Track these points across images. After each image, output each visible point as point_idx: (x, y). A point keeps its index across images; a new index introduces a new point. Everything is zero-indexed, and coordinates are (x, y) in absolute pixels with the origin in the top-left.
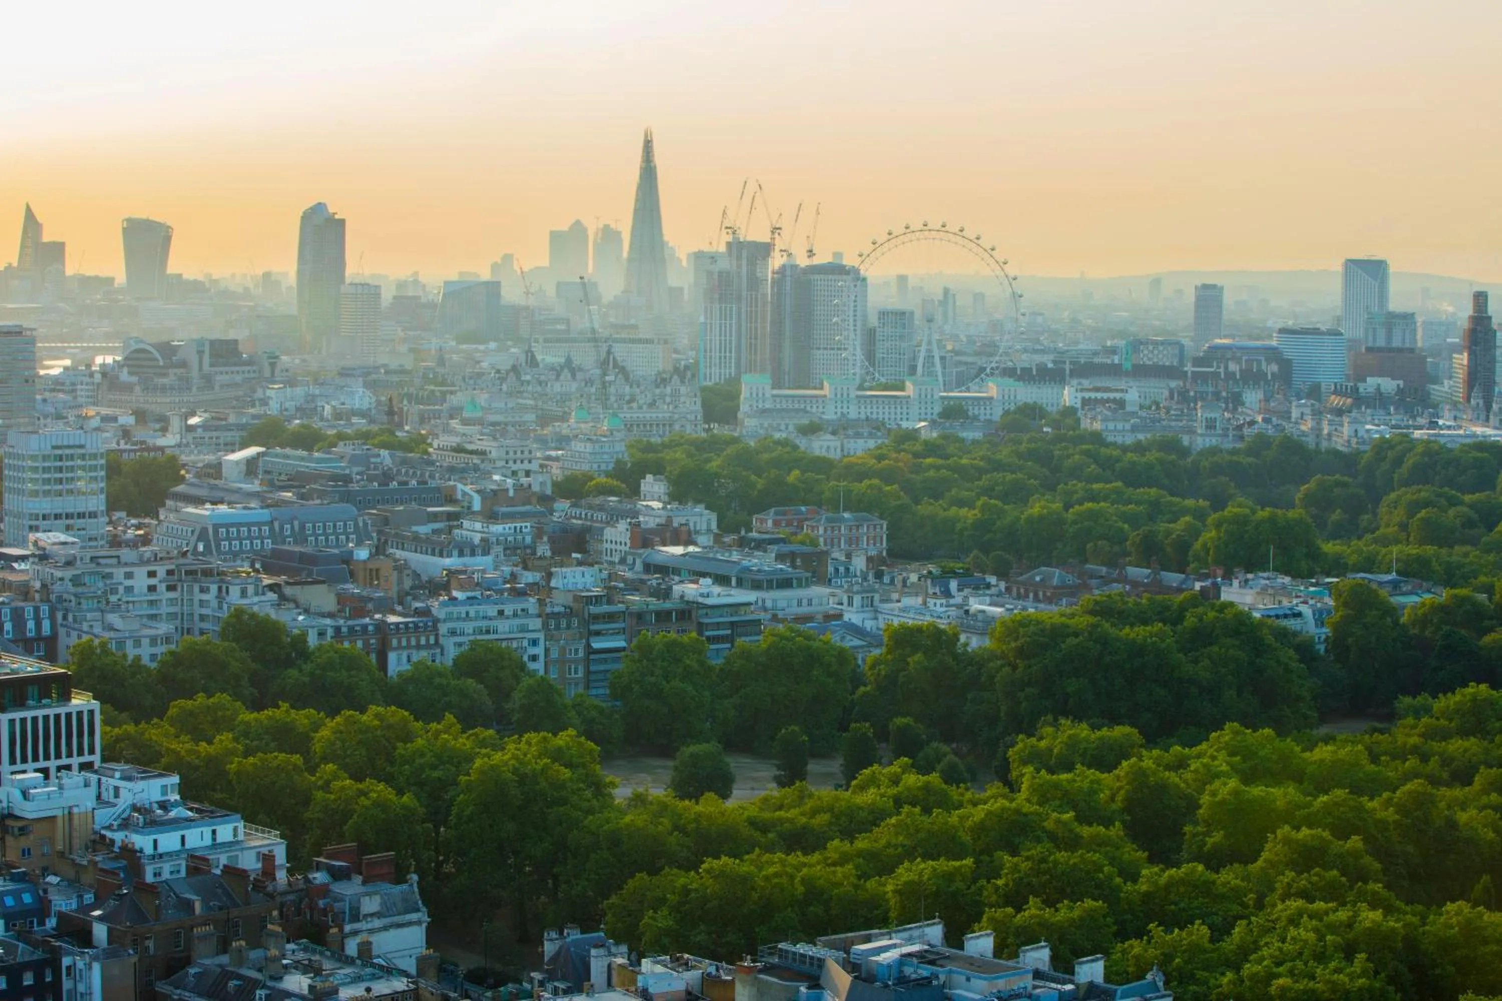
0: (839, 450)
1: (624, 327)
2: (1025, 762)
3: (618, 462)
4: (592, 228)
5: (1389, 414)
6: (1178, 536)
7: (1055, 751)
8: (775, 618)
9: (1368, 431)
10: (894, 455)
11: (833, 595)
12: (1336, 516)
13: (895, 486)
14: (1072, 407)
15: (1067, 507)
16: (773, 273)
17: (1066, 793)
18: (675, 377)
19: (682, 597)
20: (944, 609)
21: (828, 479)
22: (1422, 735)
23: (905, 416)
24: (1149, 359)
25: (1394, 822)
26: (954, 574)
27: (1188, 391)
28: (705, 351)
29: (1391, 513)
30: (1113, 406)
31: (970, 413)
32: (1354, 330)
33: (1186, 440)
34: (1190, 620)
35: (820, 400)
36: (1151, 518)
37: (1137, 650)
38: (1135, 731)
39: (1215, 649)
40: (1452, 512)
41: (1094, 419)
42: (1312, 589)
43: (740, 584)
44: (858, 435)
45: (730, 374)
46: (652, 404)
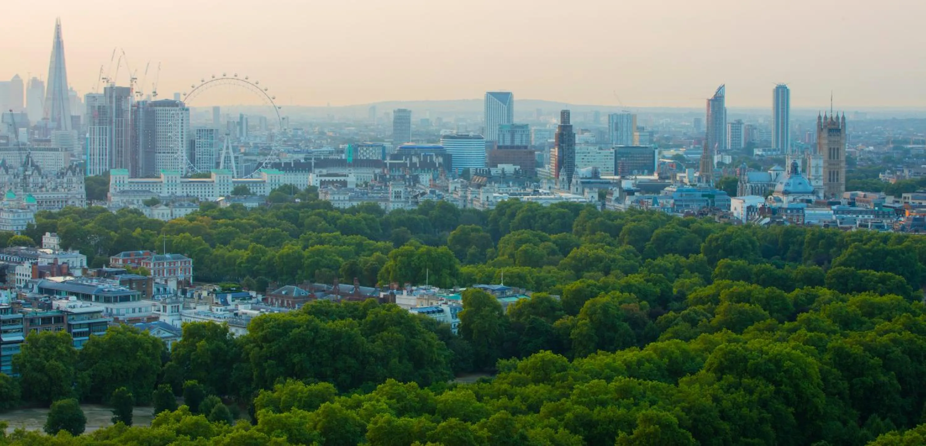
0: (169, 215)
1: (41, 141)
2: (263, 406)
3: (29, 225)
4: (26, 79)
5: (509, 186)
6: (371, 264)
7: (283, 399)
8: (116, 320)
9: (495, 197)
10: (200, 218)
11: (155, 305)
12: (472, 250)
13: (199, 237)
14: (314, 186)
15: (305, 248)
16: (132, 106)
17: (285, 425)
18: (70, 172)
19: (58, 308)
20: (222, 313)
21: (159, 234)
22: (511, 384)
23: (211, 194)
24: (364, 156)
25: (488, 437)
26: (229, 290)
27: (385, 175)
28: (90, 155)
29: (505, 247)
30: (339, 185)
31: (251, 191)
32: (492, 135)
33: (382, 205)
34: (370, 317)
35: (158, 185)
36: (357, 254)
37: (336, 336)
38: (331, 385)
39: (385, 333)
40: (542, 245)
41: (326, 193)
42: (451, 295)
43: (97, 299)
44: (181, 206)
45: (106, 169)
46: (55, 189)
